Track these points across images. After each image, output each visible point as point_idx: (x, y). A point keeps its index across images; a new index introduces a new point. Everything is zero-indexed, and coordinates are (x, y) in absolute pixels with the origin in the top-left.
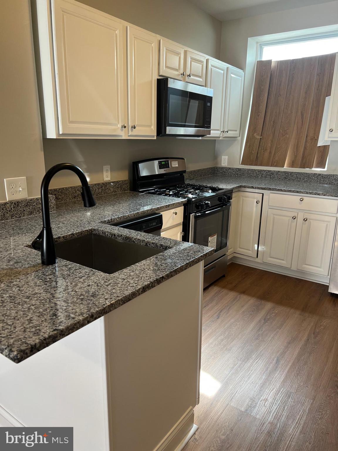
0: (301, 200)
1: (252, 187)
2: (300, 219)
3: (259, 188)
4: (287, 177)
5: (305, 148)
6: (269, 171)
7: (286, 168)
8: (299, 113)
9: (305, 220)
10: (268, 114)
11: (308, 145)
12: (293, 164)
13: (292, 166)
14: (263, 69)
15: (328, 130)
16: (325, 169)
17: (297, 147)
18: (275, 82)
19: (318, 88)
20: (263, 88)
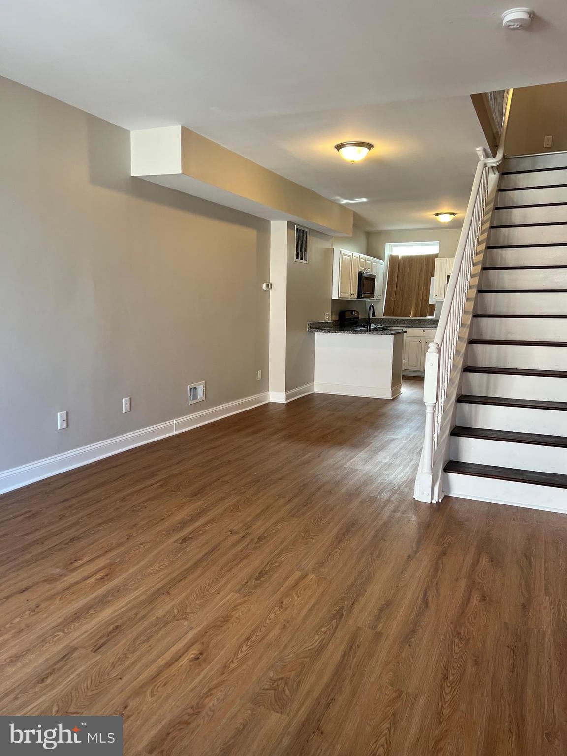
0: (424, 331)
1: (397, 327)
2: (424, 342)
3: (400, 327)
4: (413, 322)
5: (422, 306)
6: (402, 319)
7: (411, 317)
8: (417, 285)
9: (426, 342)
10: (398, 286)
11: (423, 304)
12: (415, 315)
13: (415, 316)
14: (393, 260)
15: (434, 295)
16: (434, 317)
17: (417, 305)
18: (401, 267)
19: (427, 272)
20: (394, 271)
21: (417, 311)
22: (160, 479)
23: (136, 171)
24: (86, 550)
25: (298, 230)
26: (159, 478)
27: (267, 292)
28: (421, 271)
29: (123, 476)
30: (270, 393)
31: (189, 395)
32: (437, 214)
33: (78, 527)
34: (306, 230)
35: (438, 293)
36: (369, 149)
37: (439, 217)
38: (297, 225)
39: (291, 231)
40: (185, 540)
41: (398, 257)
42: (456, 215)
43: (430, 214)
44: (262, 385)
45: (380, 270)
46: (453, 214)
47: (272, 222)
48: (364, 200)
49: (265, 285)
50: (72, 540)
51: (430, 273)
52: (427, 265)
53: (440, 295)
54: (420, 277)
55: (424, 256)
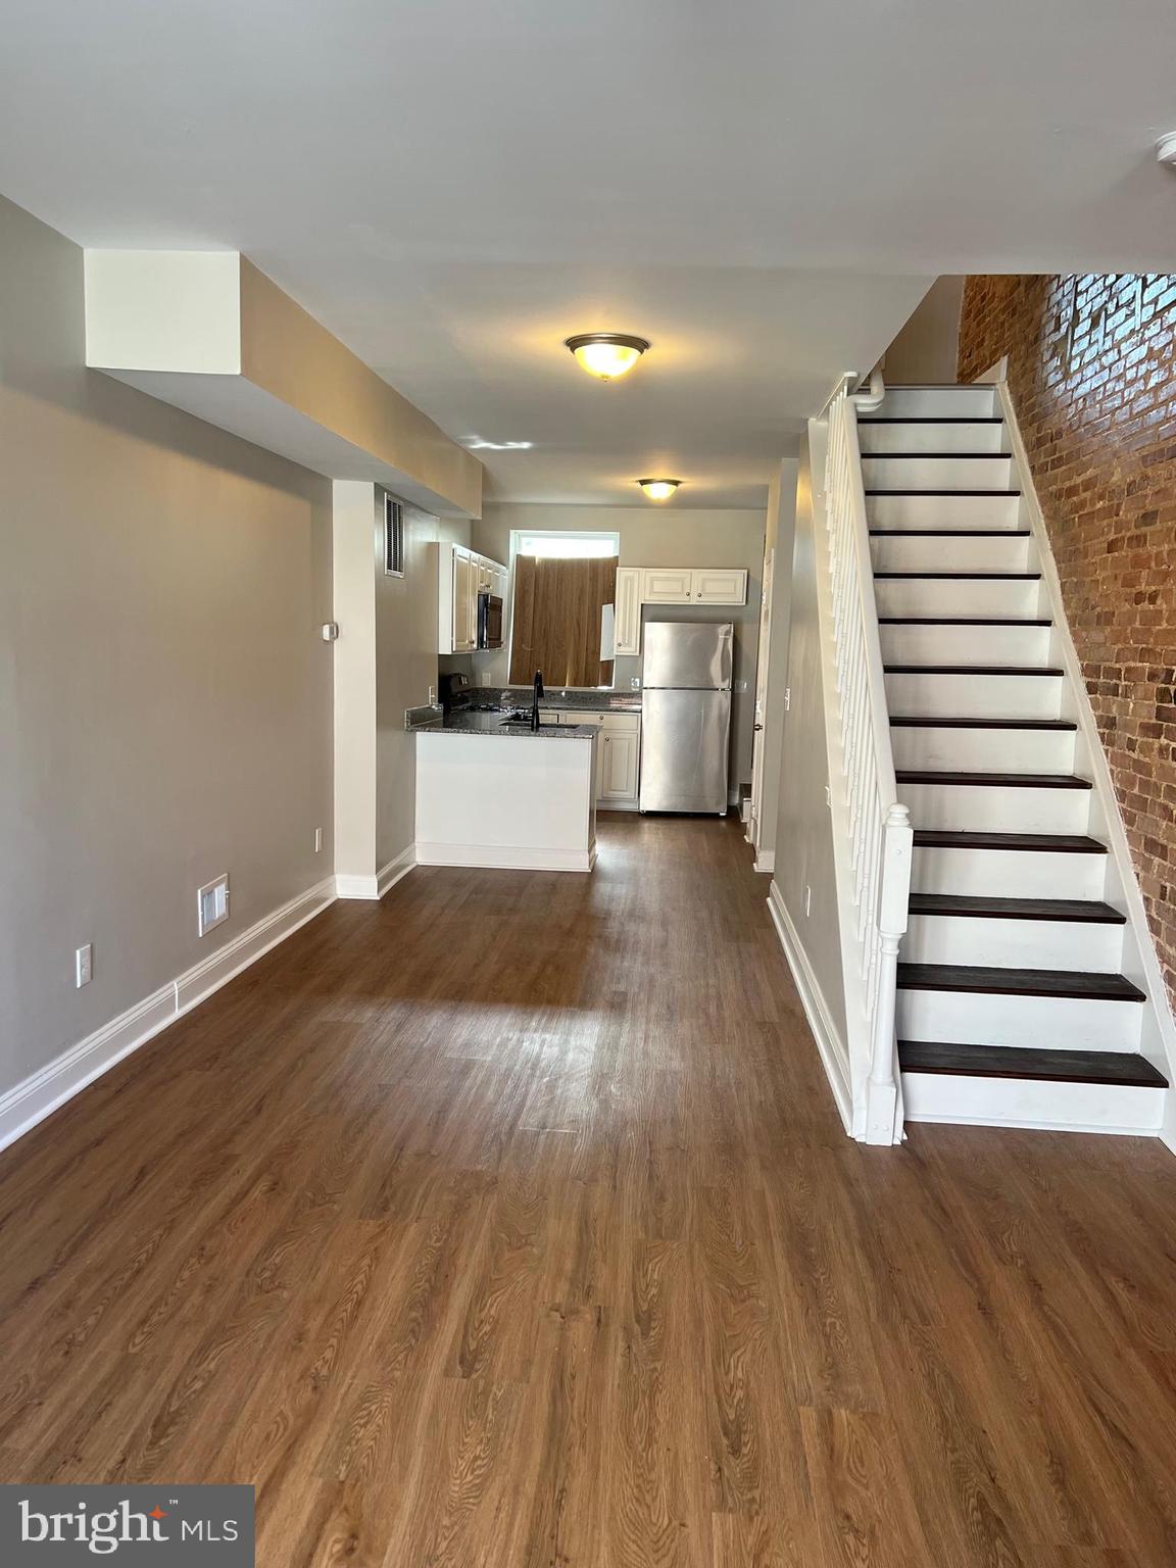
0: (602, 718)
1: (547, 708)
4: (574, 697)
5: (586, 663)
6: (550, 692)
7: (568, 687)
11: (589, 659)
12: (575, 683)
13: (575, 685)
14: (525, 565)
15: (616, 643)
16: (613, 687)
17: (577, 662)
18: (541, 582)
19: (594, 594)
20: (526, 588)
21: (577, 673)
22: (250, 1170)
23: (100, 354)
24: (225, 1453)
25: (389, 502)
26: (248, 1166)
27: (330, 643)
28: (582, 592)
29: (142, 1173)
30: (338, 877)
31: (200, 913)
32: (643, 482)
33: (141, 1376)
34: (401, 503)
35: (624, 639)
36: (642, 352)
37: (645, 487)
38: (389, 493)
39: (380, 507)
40: (467, 1360)
41: (533, 559)
42: (680, 486)
43: (630, 482)
44: (322, 864)
45: (504, 587)
46: (676, 483)
47: (337, 484)
48: (526, 445)
49: (326, 630)
50: (161, 1424)
51: (599, 596)
52: (594, 579)
53: (629, 645)
54: (579, 604)
55: (586, 560)
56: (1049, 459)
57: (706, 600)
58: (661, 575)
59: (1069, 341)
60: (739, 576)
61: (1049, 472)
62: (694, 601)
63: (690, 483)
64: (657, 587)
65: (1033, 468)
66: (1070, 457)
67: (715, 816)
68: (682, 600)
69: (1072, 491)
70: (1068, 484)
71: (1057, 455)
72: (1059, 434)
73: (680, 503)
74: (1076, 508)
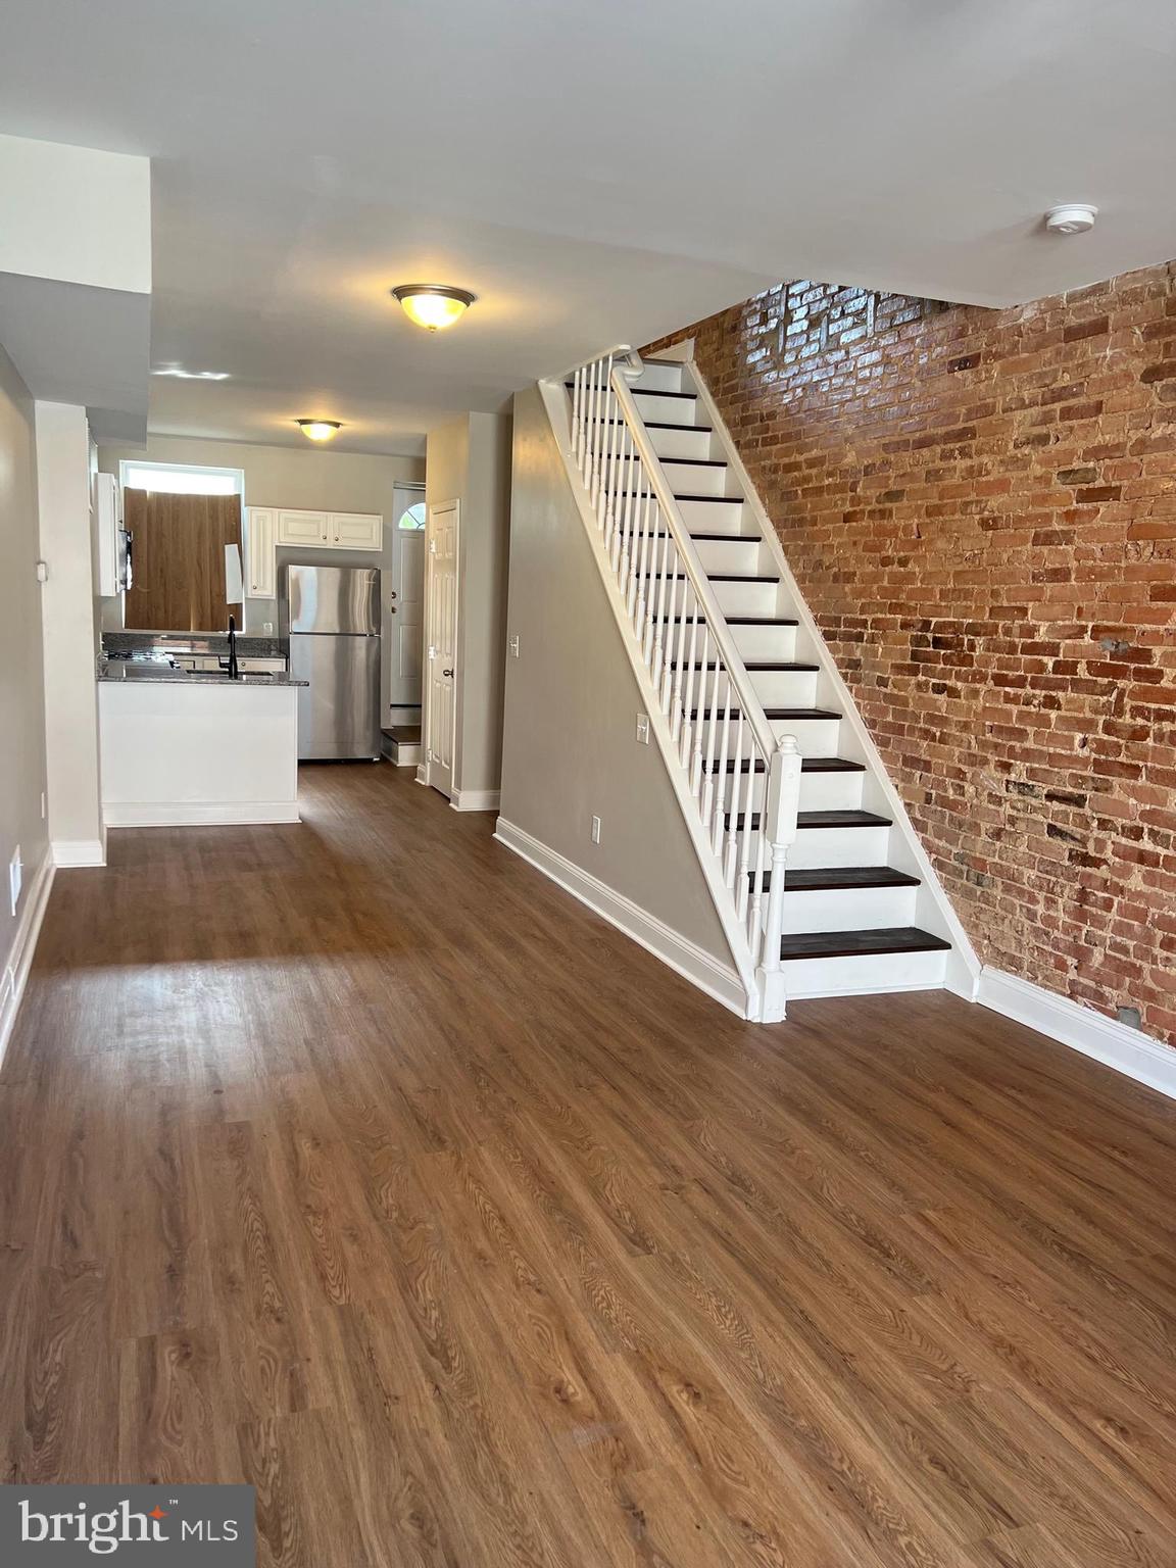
5: (211, 606)
8: (195, 561)
11: (215, 602)
13: (201, 629)
14: (134, 499)
15: (250, 585)
16: (243, 632)
17: (201, 605)
18: (154, 518)
19: (214, 533)
20: (137, 523)
21: (202, 617)
28: (200, 534)
30: (54, 845)
32: (303, 422)
35: (258, 581)
37: (304, 428)
40: (637, 1241)
41: (144, 492)
42: (341, 428)
43: (288, 422)
46: (337, 425)
47: (39, 405)
51: (220, 535)
52: (214, 517)
53: (264, 588)
54: (199, 543)
55: (204, 496)
56: (760, 437)
57: (344, 544)
58: (295, 516)
59: (782, 336)
60: (376, 522)
61: (760, 448)
62: (330, 544)
63: (351, 426)
64: (293, 527)
65: (737, 444)
66: (787, 437)
67: (368, 762)
68: (318, 543)
69: (796, 466)
70: (786, 460)
71: (770, 434)
72: (772, 416)
73: (337, 447)
74: (797, 482)
